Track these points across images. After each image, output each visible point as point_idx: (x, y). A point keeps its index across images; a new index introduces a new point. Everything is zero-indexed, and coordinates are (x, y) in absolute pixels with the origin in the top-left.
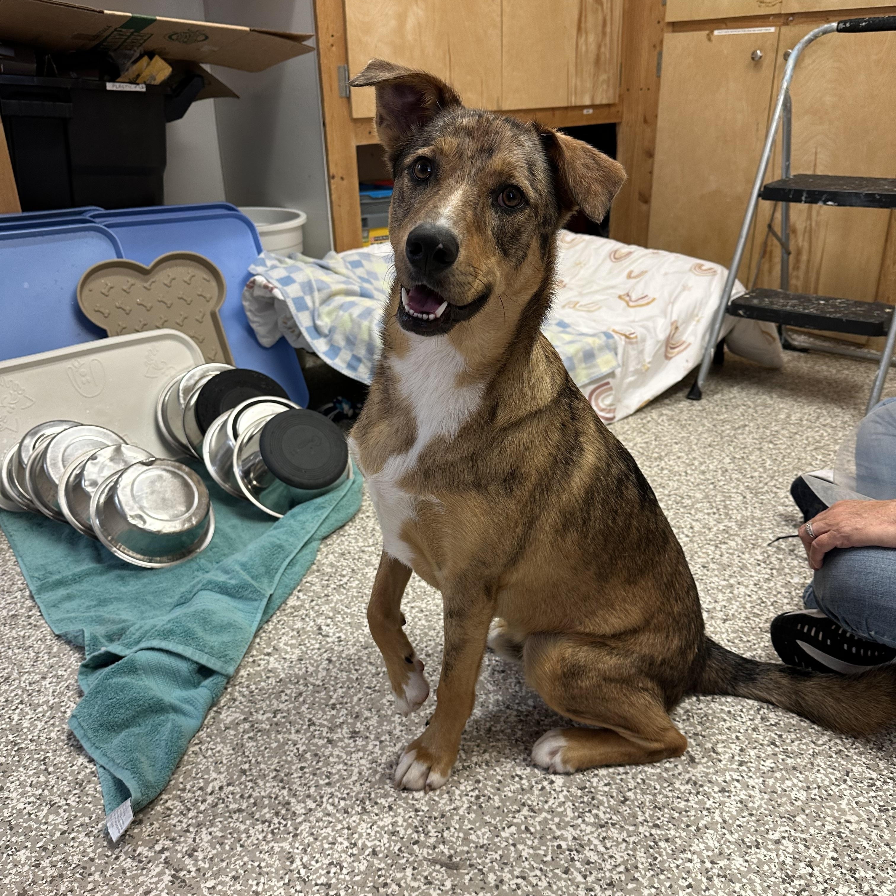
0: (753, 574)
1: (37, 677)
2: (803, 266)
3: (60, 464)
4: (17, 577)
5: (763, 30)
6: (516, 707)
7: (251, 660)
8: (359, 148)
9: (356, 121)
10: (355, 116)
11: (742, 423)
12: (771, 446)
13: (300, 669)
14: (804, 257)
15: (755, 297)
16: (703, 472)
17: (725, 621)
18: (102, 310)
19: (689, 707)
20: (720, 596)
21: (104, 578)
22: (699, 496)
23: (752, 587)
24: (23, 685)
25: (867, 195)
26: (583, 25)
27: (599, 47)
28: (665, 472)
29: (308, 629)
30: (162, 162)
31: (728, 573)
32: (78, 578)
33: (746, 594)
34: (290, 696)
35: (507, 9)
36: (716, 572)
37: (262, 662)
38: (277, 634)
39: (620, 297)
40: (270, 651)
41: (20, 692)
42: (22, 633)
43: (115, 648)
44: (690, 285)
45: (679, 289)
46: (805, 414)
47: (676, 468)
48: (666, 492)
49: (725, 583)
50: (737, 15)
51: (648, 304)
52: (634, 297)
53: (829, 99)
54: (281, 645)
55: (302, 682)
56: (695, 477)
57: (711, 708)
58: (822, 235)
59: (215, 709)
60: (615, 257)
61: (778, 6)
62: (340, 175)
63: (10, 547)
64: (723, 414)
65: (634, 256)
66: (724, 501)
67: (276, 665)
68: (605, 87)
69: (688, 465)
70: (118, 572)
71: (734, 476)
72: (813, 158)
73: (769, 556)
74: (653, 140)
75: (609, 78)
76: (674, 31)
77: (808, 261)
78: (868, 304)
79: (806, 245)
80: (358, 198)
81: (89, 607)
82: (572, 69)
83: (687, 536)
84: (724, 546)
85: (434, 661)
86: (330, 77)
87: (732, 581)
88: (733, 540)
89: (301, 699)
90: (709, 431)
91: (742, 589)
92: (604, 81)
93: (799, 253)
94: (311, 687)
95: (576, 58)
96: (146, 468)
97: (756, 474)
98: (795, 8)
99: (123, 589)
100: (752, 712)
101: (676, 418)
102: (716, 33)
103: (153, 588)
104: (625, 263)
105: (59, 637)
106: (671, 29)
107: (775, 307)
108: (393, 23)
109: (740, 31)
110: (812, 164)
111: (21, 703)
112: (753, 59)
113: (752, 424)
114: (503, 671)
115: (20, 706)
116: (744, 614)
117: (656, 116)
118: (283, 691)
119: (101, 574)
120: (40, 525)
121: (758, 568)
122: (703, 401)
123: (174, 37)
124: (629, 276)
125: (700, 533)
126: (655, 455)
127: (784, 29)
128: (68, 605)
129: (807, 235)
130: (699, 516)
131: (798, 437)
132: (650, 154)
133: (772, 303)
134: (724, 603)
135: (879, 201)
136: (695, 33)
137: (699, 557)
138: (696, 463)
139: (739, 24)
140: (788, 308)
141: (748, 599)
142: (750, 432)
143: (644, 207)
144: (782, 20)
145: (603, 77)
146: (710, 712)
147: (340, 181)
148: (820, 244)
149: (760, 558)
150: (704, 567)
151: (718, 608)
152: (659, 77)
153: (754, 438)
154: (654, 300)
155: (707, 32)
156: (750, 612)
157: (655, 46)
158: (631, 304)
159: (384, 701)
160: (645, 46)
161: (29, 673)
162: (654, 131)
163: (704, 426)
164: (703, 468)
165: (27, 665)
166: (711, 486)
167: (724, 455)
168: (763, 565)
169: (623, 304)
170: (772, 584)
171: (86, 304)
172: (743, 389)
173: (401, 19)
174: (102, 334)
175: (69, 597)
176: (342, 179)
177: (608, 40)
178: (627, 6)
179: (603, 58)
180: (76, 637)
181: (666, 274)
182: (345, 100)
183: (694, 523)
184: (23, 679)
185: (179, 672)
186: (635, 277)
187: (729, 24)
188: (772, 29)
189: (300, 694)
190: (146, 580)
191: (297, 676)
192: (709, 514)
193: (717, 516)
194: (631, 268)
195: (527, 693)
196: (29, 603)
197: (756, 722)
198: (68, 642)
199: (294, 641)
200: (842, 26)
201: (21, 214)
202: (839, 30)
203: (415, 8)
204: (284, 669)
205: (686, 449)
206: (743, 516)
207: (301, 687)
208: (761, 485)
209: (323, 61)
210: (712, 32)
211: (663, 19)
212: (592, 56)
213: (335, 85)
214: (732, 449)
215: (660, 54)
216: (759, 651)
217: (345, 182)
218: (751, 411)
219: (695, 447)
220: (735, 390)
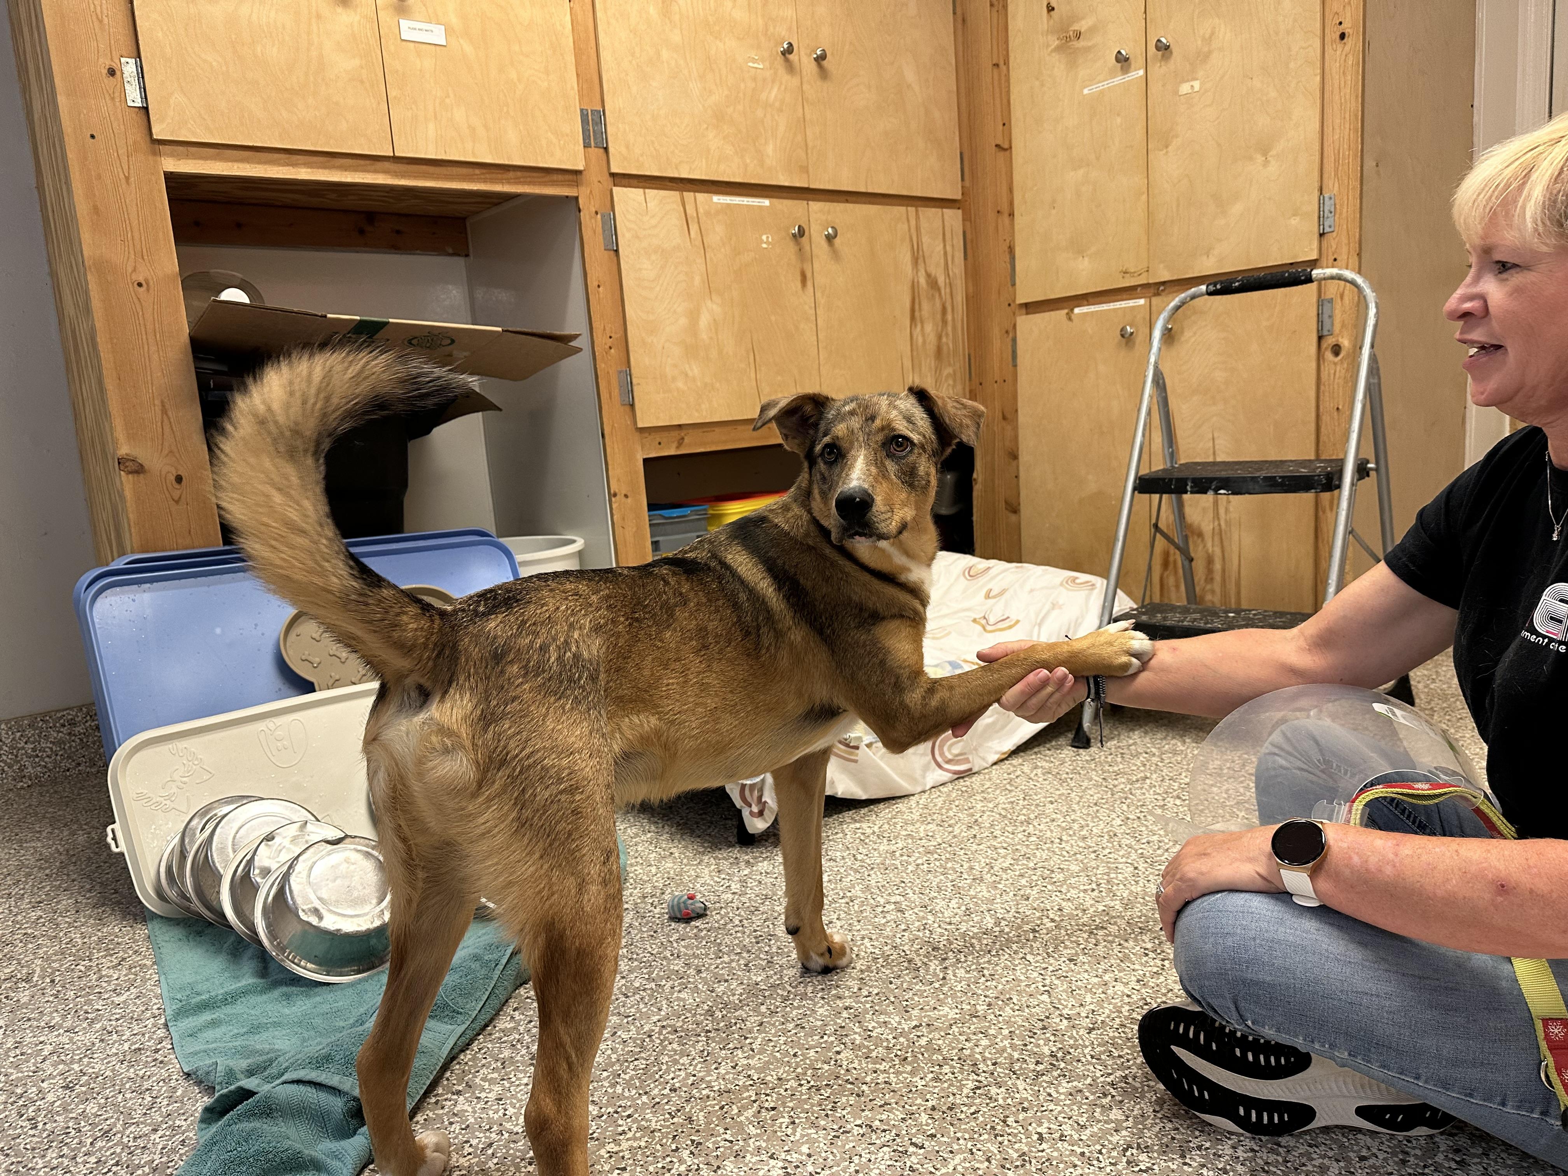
0: (1137, 967)
1: (146, 1130)
2: (1218, 577)
3: (230, 850)
4: (154, 1001)
5: (1131, 303)
6: (783, 1155)
7: (433, 1100)
8: (645, 461)
9: (642, 430)
10: (640, 425)
11: (1142, 775)
12: (1178, 802)
13: (496, 1112)
14: (1218, 566)
15: (1144, 614)
16: (1084, 838)
17: (1090, 1031)
18: (310, 658)
19: (1026, 1149)
20: (1088, 999)
21: (265, 997)
22: (1075, 868)
23: (1133, 984)
24: (125, 1140)
25: (1266, 478)
26: (917, 314)
27: (940, 338)
28: (1031, 839)
29: (518, 1058)
30: (404, 484)
31: (1103, 966)
32: (230, 999)
33: (1123, 994)
34: (476, 1148)
35: (822, 301)
36: (1086, 967)
37: (448, 1103)
38: (475, 1066)
39: (975, 621)
40: (460, 1088)
41: (118, 1150)
42: (141, 1073)
43: (249, 1083)
44: (1061, 602)
45: (1048, 606)
46: (1226, 761)
47: (1048, 834)
48: (1031, 865)
49: (1096, 980)
50: (1099, 289)
51: (1010, 627)
52: (992, 620)
53: (1220, 375)
54: (477, 1080)
55: (495, 1128)
56: (1072, 844)
57: (1057, 1150)
58: (1235, 537)
59: (371, 1167)
60: (970, 574)
61: (1145, 275)
62: (624, 492)
63: (154, 963)
64: (1117, 764)
65: (992, 572)
66: (1108, 874)
67: (466, 1107)
68: (951, 382)
69: (1064, 829)
70: (284, 989)
71: (1124, 842)
72: (1211, 444)
73: (1160, 943)
74: (1016, 438)
75: (954, 371)
76: (1027, 314)
77: (1224, 570)
78: (1291, 614)
79: (1218, 551)
80: (647, 519)
81: (236, 1036)
82: (908, 363)
83: (1053, 920)
84: (1101, 933)
85: (680, 1097)
86: (609, 382)
87: (1106, 977)
88: (1115, 923)
89: (490, 1152)
90: (1097, 786)
91: (1120, 987)
92: (948, 375)
93: (1210, 561)
94: (506, 1135)
95: (912, 351)
96: (330, 847)
97: (1155, 838)
98: (1166, 276)
99: (286, 1011)
100: (1114, 1154)
101: (1055, 771)
102: (1077, 310)
103: (325, 1008)
104: (982, 580)
105: (188, 1075)
106: (1024, 311)
107: (1168, 623)
108: (683, 321)
109: (1105, 307)
110: (1211, 451)
111: (117, 1164)
112: (1123, 336)
113: (1154, 776)
114: (773, 1109)
115: (114, 1169)
116: (1118, 1021)
117: (1017, 411)
118: (467, 1142)
119: (263, 992)
120: (199, 933)
121: (1145, 959)
122: (1093, 750)
123: (415, 342)
124: (988, 596)
125: (1071, 917)
126: (1022, 818)
127: (1155, 300)
128: (210, 1034)
129: (1217, 538)
130: (1073, 893)
131: (1215, 789)
132: (1014, 456)
133: (1165, 619)
134: (1092, 1007)
135: (1282, 485)
136: (1053, 314)
137: (1066, 947)
138: (1076, 826)
139: (1103, 299)
140: (1185, 623)
141: (1126, 1000)
142: (1152, 786)
143: (1013, 518)
144: (1152, 290)
145: (948, 370)
146: (1055, 1154)
147: (624, 499)
148: (1235, 548)
149: (1149, 945)
150: (1071, 960)
151: (1084, 1014)
152: (1015, 366)
153: (1156, 793)
154: (1018, 622)
155: (1066, 311)
156: (1127, 1018)
157: (1007, 332)
158: (989, 628)
159: (603, 1152)
160: (996, 333)
161: (137, 1124)
162: (1016, 429)
163: (1091, 779)
164: (1084, 833)
165: (137, 1116)
166: (1093, 856)
167: (1114, 815)
168: (1152, 955)
169: (979, 628)
170: (1162, 979)
171: (291, 652)
172: (1146, 733)
173: (693, 316)
174: (308, 687)
175: (214, 1024)
176: (626, 496)
177: (950, 328)
178: (971, 290)
179: (945, 349)
180: (208, 1073)
181: (1032, 591)
182: (628, 408)
183: (1064, 904)
184: (128, 1132)
185: (329, 1113)
186: (994, 597)
187: (1091, 300)
188: (1142, 301)
189: (490, 1145)
190: (318, 999)
191: (491, 1123)
192: (1085, 891)
193: (1096, 893)
194: (989, 586)
195: (802, 1136)
196: (161, 1033)
197: (1119, 1167)
198: (199, 1083)
199: (495, 1075)
200: (1211, 288)
201: (222, 548)
202: (1210, 294)
203: (709, 303)
204: (475, 1112)
205: (1064, 809)
206: (1131, 892)
207: (493, 1135)
208: (1159, 852)
209: (601, 366)
210: (1072, 310)
211: (1014, 301)
212: (931, 347)
213: (616, 392)
214: (1125, 807)
215: (1014, 340)
216: (1134, 1070)
217: (629, 500)
218: (1155, 759)
219: (1076, 807)
220: (1136, 735)
